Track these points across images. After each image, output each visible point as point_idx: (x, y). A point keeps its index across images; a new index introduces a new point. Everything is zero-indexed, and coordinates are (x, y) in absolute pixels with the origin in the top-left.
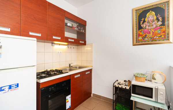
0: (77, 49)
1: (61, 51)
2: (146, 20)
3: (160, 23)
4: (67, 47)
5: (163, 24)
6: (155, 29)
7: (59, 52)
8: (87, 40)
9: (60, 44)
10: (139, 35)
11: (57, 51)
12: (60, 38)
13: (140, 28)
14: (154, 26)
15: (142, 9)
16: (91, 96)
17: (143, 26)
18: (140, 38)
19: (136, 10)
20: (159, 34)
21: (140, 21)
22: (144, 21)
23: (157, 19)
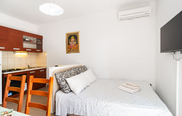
0: (37, 55)
1: (22, 57)
2: (71, 40)
3: (76, 43)
4: (27, 54)
5: (77, 44)
6: (75, 45)
7: (20, 57)
8: (43, 49)
9: (20, 53)
10: (69, 48)
11: (19, 57)
12: (19, 49)
13: (69, 44)
14: (74, 44)
15: (70, 34)
16: (46, 86)
17: (70, 43)
18: (69, 49)
19: (67, 34)
20: (76, 48)
21: (69, 40)
22: (70, 41)
23: (75, 40)
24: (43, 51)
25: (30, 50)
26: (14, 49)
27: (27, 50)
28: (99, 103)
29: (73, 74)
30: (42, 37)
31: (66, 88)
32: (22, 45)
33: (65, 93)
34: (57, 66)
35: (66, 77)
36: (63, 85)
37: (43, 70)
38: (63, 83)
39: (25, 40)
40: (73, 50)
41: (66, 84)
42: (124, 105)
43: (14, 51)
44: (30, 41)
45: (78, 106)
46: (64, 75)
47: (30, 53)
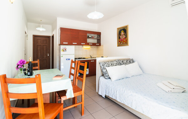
0: (97, 48)
1: (87, 49)
3: (125, 36)
9: (86, 46)
11: (85, 49)
12: (85, 44)
15: (120, 28)
17: (120, 37)
19: (118, 29)
20: (125, 41)
21: (119, 34)
22: (121, 35)
23: (124, 34)
24: (101, 45)
25: (92, 44)
26: (82, 44)
27: (90, 44)
28: (126, 91)
29: (115, 64)
30: (100, 33)
31: (106, 75)
32: (86, 41)
33: (105, 78)
34: (103, 57)
35: (107, 66)
36: (104, 72)
37: (94, 61)
38: (104, 71)
39: (88, 37)
40: (123, 43)
41: (106, 72)
42: (146, 99)
43: (83, 45)
44: (92, 38)
45: (112, 90)
46: (106, 64)
47: (92, 46)
